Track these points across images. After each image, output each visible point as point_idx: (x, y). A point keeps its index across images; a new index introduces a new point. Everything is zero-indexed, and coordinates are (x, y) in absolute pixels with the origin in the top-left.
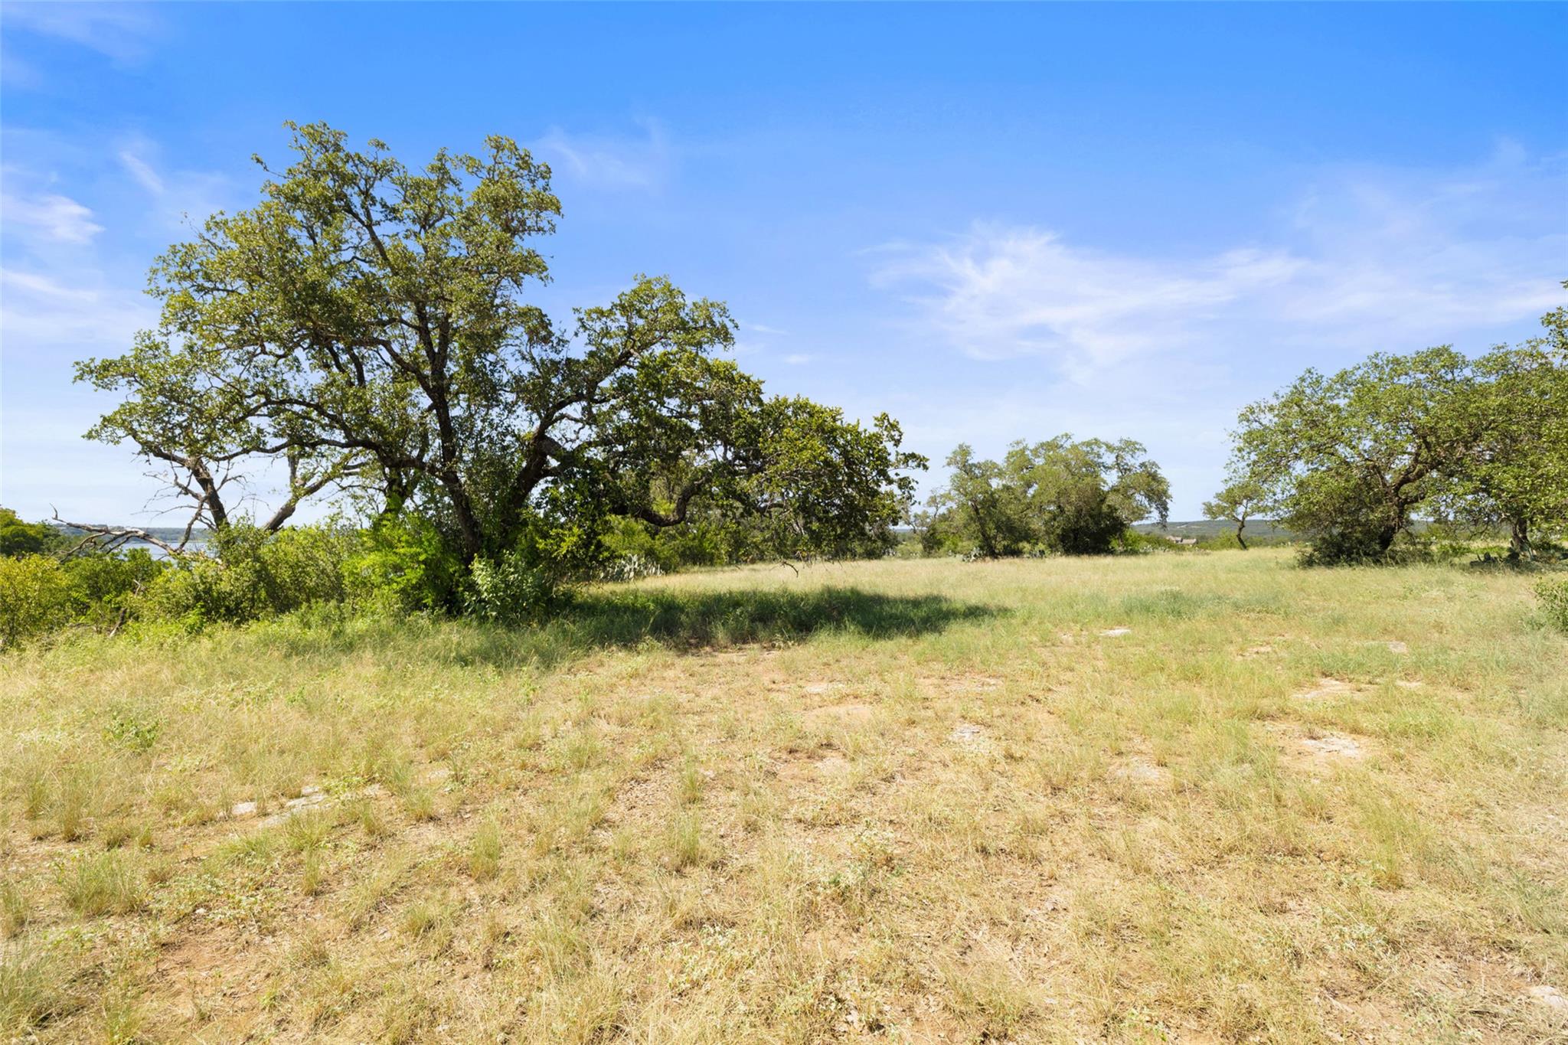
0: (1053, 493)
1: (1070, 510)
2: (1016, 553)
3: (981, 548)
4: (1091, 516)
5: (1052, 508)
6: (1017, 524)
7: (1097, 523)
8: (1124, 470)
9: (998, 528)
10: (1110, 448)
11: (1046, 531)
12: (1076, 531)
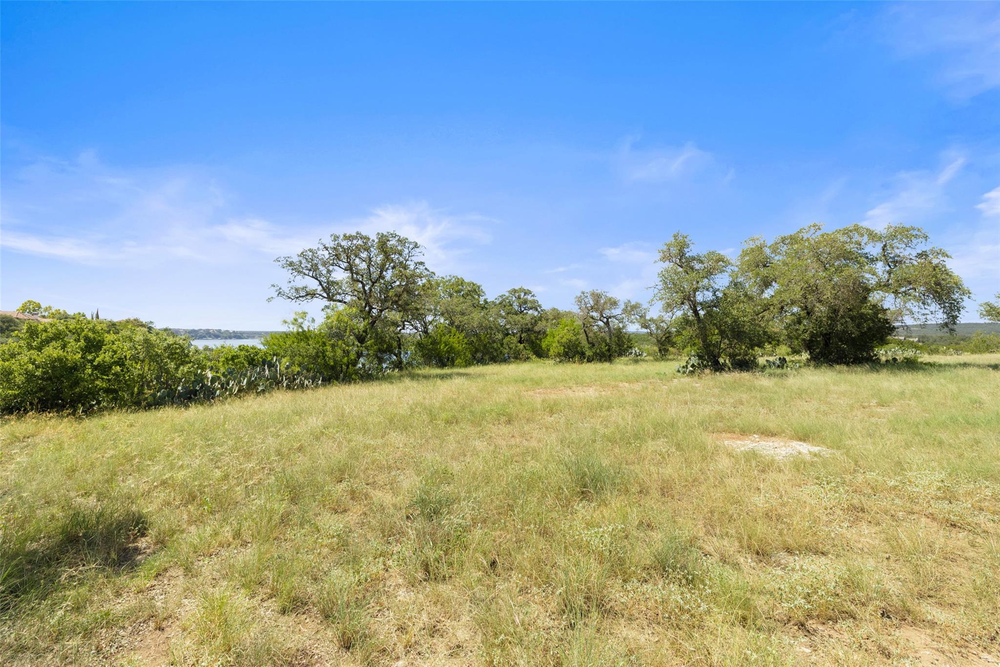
0: (797, 292)
1: (821, 310)
2: (745, 365)
3: (700, 357)
4: (852, 318)
5: (795, 309)
6: (747, 328)
7: (859, 326)
8: (895, 262)
9: (722, 333)
10: (873, 236)
11: (788, 335)
12: (827, 337)
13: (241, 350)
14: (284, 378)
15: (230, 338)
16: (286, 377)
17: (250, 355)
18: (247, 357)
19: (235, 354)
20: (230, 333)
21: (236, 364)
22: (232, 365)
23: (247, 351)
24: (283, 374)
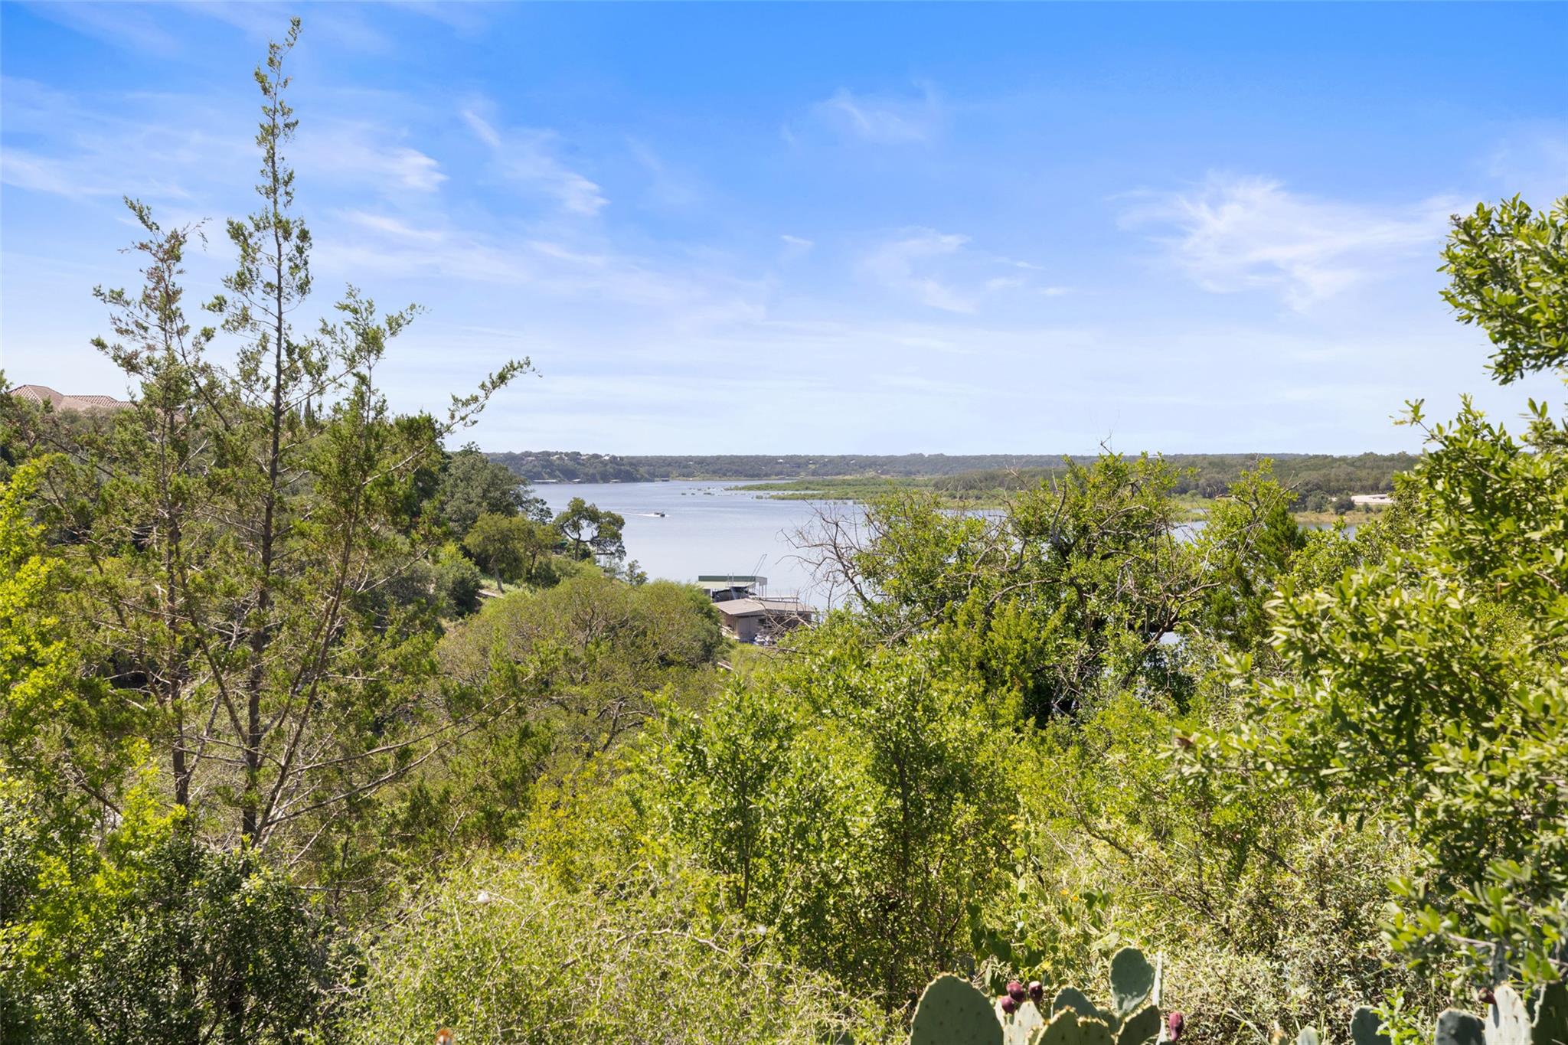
20: (604, 463)
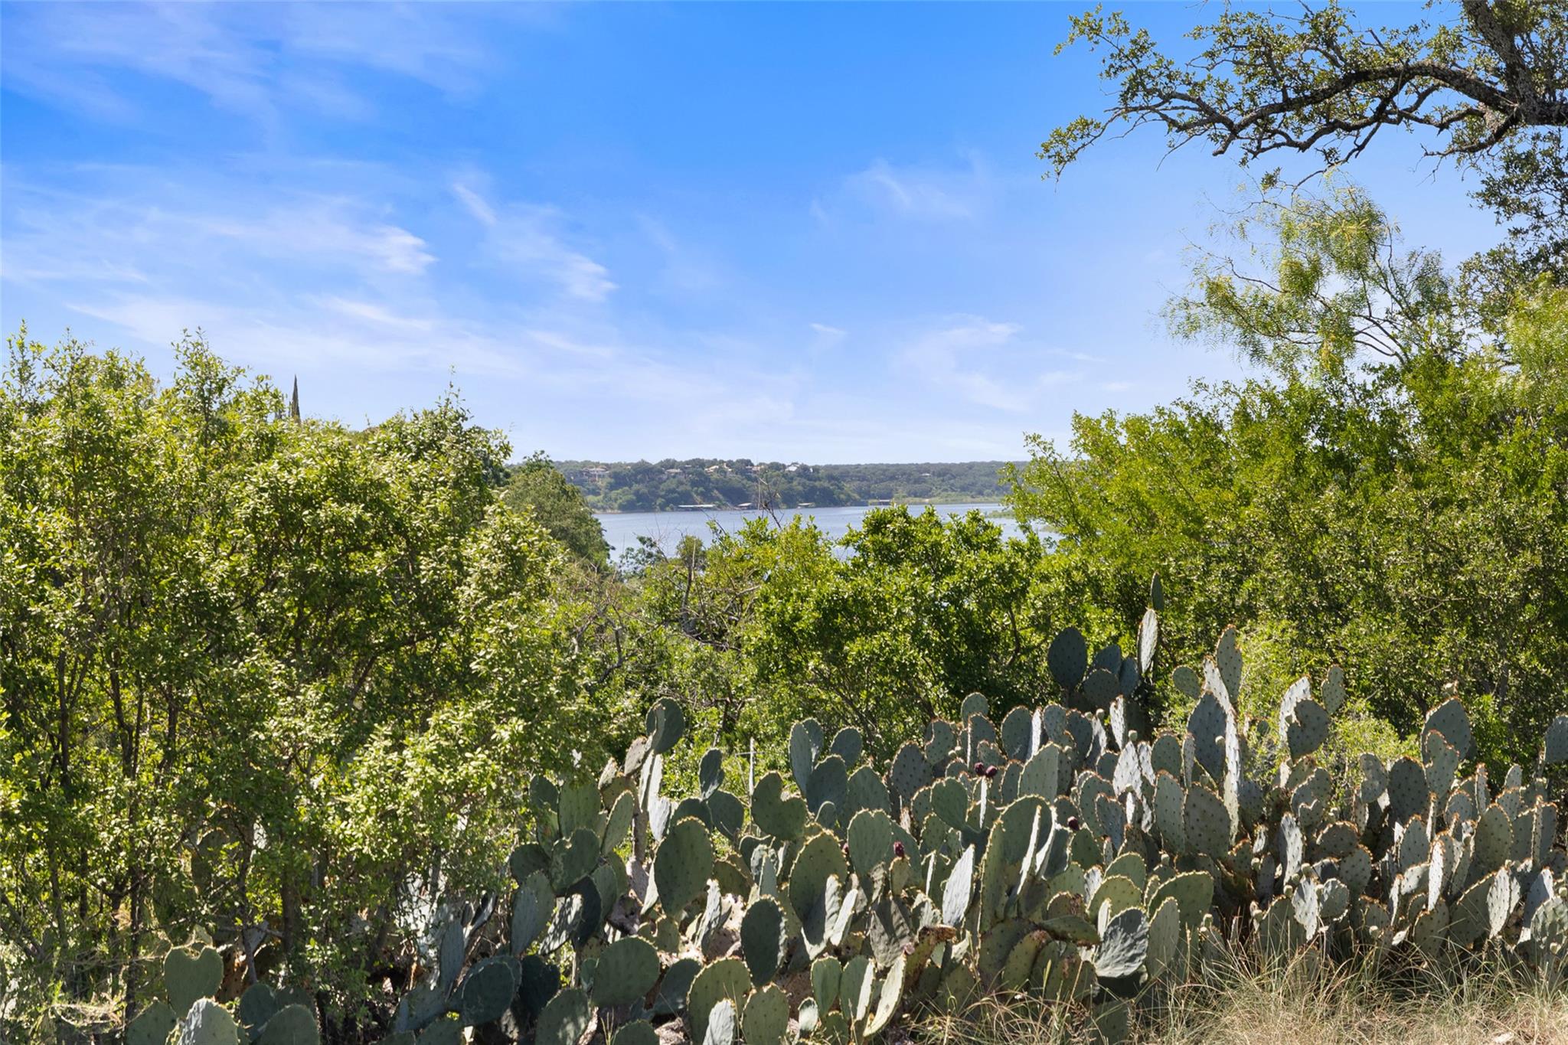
13: (889, 557)
14: (1295, 843)
15: (790, 501)
16: (1308, 830)
17: (956, 596)
18: (938, 621)
19: (847, 590)
21: (850, 679)
22: (826, 684)
23: (937, 563)
24: (1281, 806)
